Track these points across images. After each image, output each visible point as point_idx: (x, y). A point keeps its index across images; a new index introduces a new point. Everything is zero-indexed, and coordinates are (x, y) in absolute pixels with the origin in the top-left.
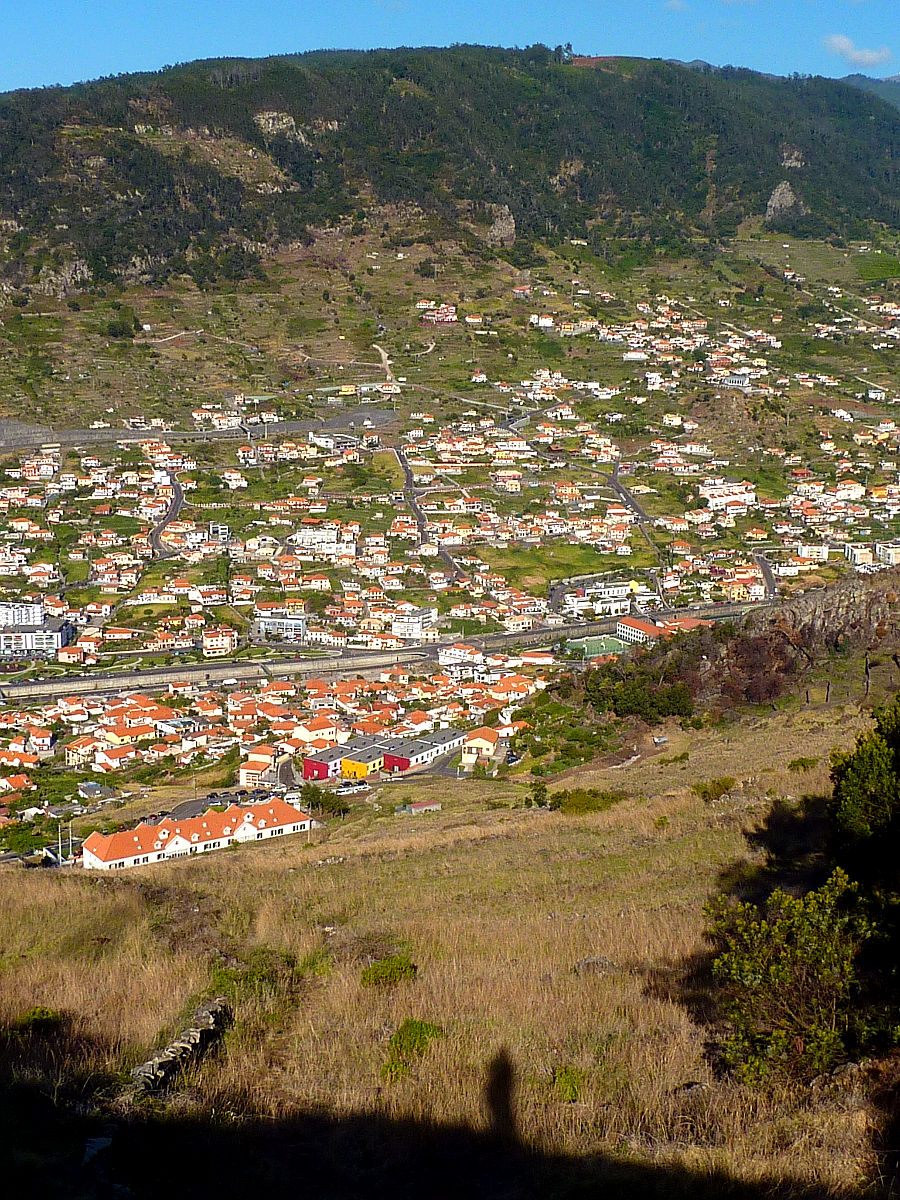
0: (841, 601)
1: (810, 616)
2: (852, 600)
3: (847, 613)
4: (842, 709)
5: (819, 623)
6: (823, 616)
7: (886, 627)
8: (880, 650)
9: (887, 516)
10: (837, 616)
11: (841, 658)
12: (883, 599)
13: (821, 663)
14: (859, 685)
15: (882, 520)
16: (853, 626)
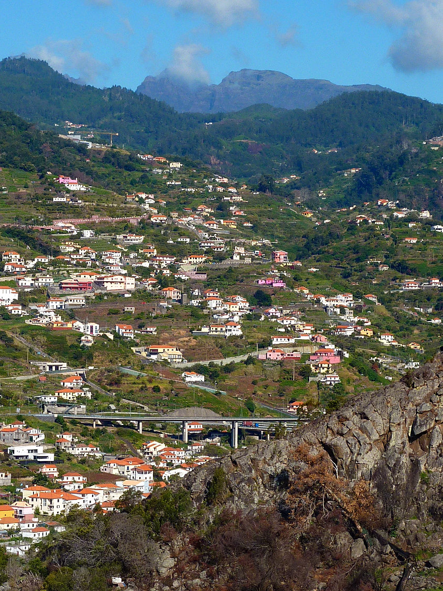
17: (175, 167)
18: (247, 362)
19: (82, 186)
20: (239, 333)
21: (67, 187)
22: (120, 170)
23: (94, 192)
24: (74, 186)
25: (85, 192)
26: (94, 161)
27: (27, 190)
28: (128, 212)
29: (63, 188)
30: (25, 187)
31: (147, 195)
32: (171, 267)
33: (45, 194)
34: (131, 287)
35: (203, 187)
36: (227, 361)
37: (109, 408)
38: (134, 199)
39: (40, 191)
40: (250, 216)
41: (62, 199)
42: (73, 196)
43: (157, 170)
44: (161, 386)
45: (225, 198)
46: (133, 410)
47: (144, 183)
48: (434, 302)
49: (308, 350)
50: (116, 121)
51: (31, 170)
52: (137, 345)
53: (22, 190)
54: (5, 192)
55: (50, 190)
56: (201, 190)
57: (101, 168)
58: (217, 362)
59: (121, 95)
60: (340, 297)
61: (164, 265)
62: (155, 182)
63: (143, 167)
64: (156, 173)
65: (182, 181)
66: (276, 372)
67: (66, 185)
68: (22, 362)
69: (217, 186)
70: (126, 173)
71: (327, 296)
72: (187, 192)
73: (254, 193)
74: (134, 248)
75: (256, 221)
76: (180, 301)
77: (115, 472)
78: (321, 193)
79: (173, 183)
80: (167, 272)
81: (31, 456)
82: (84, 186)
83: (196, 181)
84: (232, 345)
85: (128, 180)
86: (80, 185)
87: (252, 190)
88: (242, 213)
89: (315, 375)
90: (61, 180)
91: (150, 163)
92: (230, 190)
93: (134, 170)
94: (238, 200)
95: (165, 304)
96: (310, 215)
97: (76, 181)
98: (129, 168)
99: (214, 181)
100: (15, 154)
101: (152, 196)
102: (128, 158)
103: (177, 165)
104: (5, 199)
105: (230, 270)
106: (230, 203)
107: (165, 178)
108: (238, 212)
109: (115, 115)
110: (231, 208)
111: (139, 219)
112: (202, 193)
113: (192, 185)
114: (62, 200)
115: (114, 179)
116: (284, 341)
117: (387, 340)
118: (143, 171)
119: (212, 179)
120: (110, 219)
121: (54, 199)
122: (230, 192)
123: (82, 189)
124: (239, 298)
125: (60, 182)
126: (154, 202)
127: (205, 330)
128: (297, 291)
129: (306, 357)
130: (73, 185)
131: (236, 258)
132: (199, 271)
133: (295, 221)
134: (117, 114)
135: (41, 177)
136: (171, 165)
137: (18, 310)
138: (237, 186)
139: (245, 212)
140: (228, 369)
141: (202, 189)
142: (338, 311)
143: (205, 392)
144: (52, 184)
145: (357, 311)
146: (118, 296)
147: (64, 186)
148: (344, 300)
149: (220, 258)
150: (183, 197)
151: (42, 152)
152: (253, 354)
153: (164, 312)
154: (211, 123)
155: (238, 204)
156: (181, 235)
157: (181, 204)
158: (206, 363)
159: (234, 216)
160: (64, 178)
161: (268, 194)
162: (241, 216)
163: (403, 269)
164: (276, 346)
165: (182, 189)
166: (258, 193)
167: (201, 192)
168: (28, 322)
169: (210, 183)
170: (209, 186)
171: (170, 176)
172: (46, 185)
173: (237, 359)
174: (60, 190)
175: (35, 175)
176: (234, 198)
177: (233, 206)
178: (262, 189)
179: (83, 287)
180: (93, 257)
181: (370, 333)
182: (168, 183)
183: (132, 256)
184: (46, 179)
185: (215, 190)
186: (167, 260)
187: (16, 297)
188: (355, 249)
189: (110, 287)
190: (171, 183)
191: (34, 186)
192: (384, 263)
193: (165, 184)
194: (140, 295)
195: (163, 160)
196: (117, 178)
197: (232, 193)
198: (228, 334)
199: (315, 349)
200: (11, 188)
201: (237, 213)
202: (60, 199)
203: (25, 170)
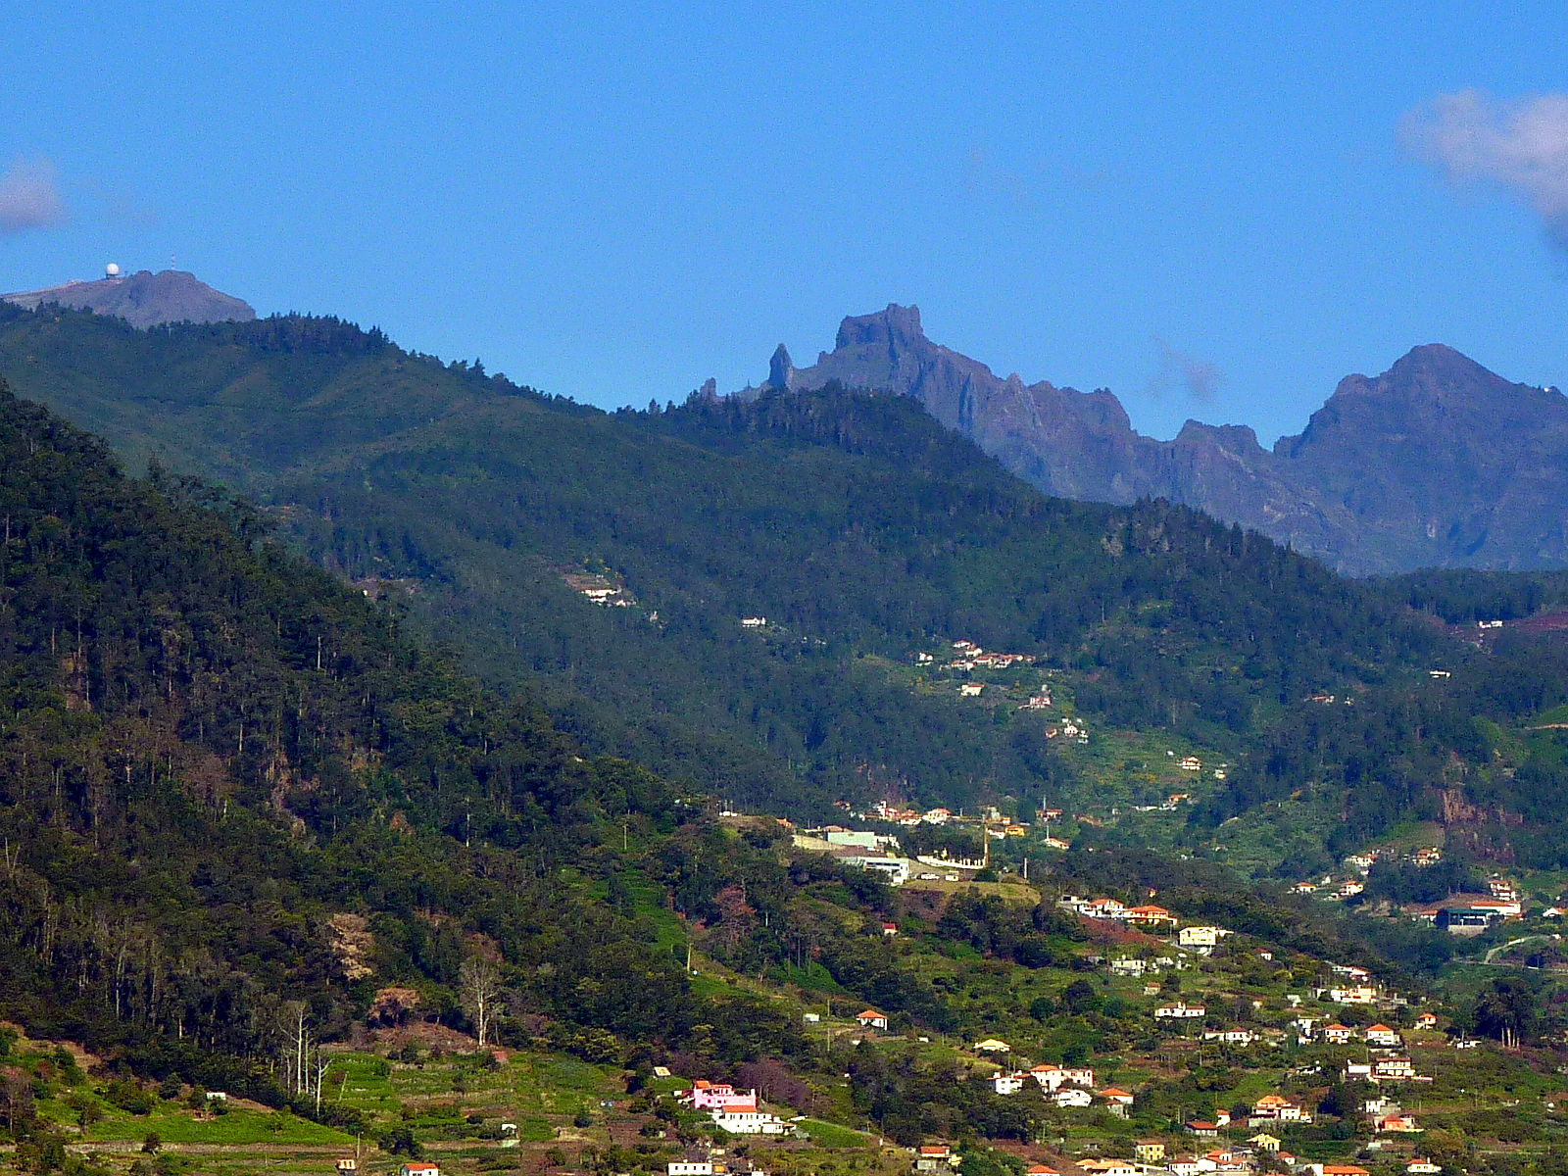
17: (1197, 943)
19: (769, 1116)
21: (719, 1122)
22: (997, 963)
23: (809, 1140)
25: (779, 1140)
26: (912, 933)
27: (584, 1134)
29: (706, 1127)
30: (578, 1124)
31: (1068, 1074)
33: (642, 1150)
35: (1281, 1024)
38: (945, 1159)
39: (627, 1139)
40: (1435, 1134)
41: (699, 1166)
42: (738, 1152)
43: (1127, 964)
45: (1354, 1069)
47: (1076, 1011)
50: (1141, 633)
51: (606, 1059)
53: (568, 1136)
54: (509, 1143)
55: (662, 1134)
56: (1273, 1038)
57: (936, 957)
59: (1168, 531)
62: (1115, 1010)
63: (1080, 951)
64: (1122, 973)
65: (1211, 1002)
67: (716, 1115)
69: (1328, 1024)
70: (1019, 974)
72: (1223, 1048)
73: (1460, 1045)
75: (1456, 1153)
79: (1178, 1013)
82: (777, 1119)
83: (1257, 1004)
85: (1024, 1001)
86: (761, 1116)
87: (1453, 1032)
88: (1407, 1125)
90: (700, 1098)
91: (1108, 936)
92: (1373, 1034)
93: (1046, 961)
94: (1399, 1073)
97: (750, 1100)
98: (1029, 957)
99: (1326, 998)
100: (584, 971)
101: (1084, 1077)
102: (1029, 919)
103: (1202, 937)
104: (509, 1168)
106: (1368, 1085)
107: (1152, 990)
108: (1392, 1119)
109: (1143, 608)
110: (1372, 1106)
112: (1275, 1050)
113: (1243, 1017)
114: (698, 1172)
115: (974, 996)
118: (1078, 965)
119: (1319, 991)
121: (672, 1166)
122: (1371, 1043)
123: (769, 1129)
125: (697, 1106)
126: (1089, 1099)
130: (738, 1115)
134: (1149, 606)
135: (634, 1085)
136: (1185, 939)
138: (1399, 1020)
139: (1418, 1121)
141: (1276, 1032)
144: (665, 1113)
147: (710, 1118)
150: (1209, 1063)
151: (718, 917)
154: (1499, 623)
155: (1397, 1092)
157: (1199, 1089)
159: (1379, 1136)
160: (709, 1092)
161: (1510, 1044)
162: (1401, 1136)
165: (1208, 1036)
166: (1473, 1044)
167: (1273, 1044)
169: (1309, 1007)
170: (1301, 1022)
171: (1171, 983)
172: (648, 1117)
174: (695, 1134)
175: (617, 1079)
176: (1382, 1067)
177: (1376, 1098)
178: (1487, 1027)
182: (1160, 1012)
184: (650, 1095)
185: (1322, 1034)
190: (1169, 1013)
191: (611, 1121)
193: (1150, 1015)
195: (1157, 916)
196: (986, 993)
197: (1380, 1046)
200: (535, 1126)
201: (1390, 1127)
202: (691, 1166)
203: (587, 1058)
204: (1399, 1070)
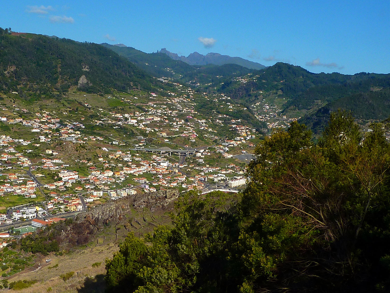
0: (107, 209)
1: (98, 215)
2: (111, 209)
3: (109, 213)
4: (109, 245)
5: (100, 217)
6: (101, 214)
7: (122, 217)
8: (120, 224)
9: (120, 181)
10: (106, 214)
11: (108, 228)
12: (120, 208)
13: (101, 230)
14: (114, 236)
15: (119, 182)
16: (111, 217)
18: (178, 136)
20: (178, 130)
23: (158, 96)
24: (154, 95)
25: (156, 96)
26: (164, 85)
28: (164, 101)
31: (173, 93)
32: (171, 113)
33: (148, 97)
34: (159, 120)
36: (175, 136)
37: (149, 147)
40: (194, 97)
42: (154, 97)
44: (159, 142)
45: (189, 94)
46: (153, 147)
48: (224, 120)
49: (190, 134)
52: (158, 132)
53: (144, 96)
56: (185, 92)
58: (173, 136)
60: (203, 120)
61: (169, 113)
62: (176, 90)
63: (174, 86)
64: (176, 87)
65: (181, 89)
66: (183, 139)
68: (134, 136)
70: (170, 87)
71: (200, 120)
74: (164, 109)
76: (168, 123)
77: (142, 164)
78: (215, 88)
80: (169, 114)
81: (127, 160)
84: (176, 133)
87: (195, 92)
89: (191, 140)
90: (152, 94)
91: (176, 85)
95: (165, 123)
96: (206, 97)
98: (171, 86)
100: (145, 86)
103: (181, 86)
105: (182, 114)
107: (178, 88)
111: (166, 102)
113: (183, 91)
114: (152, 98)
115: (168, 88)
116: (186, 132)
117: (210, 130)
120: (160, 102)
121: (150, 98)
122: (190, 92)
124: (182, 120)
126: (174, 95)
127: (172, 129)
128: (194, 119)
129: (190, 136)
131: (184, 111)
132: (176, 114)
133: (203, 99)
134: (179, 66)
137: (136, 125)
138: (192, 91)
140: (174, 138)
142: (202, 123)
143: (168, 143)
144: (150, 94)
145: (206, 123)
146: (156, 121)
148: (204, 121)
149: (180, 111)
150: (181, 93)
151: (153, 83)
152: (179, 135)
153: (165, 125)
154: (199, 68)
155: (192, 95)
156: (174, 106)
158: (170, 136)
161: (198, 93)
162: (192, 97)
163: (219, 113)
164: (185, 133)
165: (181, 91)
168: (137, 127)
169: (187, 90)
173: (176, 136)
174: (151, 96)
175: (147, 92)
178: (197, 91)
179: (150, 119)
180: (155, 111)
181: (207, 128)
183: (163, 110)
186: (170, 111)
187: (136, 122)
188: (211, 107)
189: (155, 120)
190: (179, 90)
191: (146, 95)
192: (215, 111)
194: (161, 121)
195: (178, 84)
198: (176, 130)
199: (192, 134)
200: (142, 95)
203: (145, 91)
204: (192, 94)
